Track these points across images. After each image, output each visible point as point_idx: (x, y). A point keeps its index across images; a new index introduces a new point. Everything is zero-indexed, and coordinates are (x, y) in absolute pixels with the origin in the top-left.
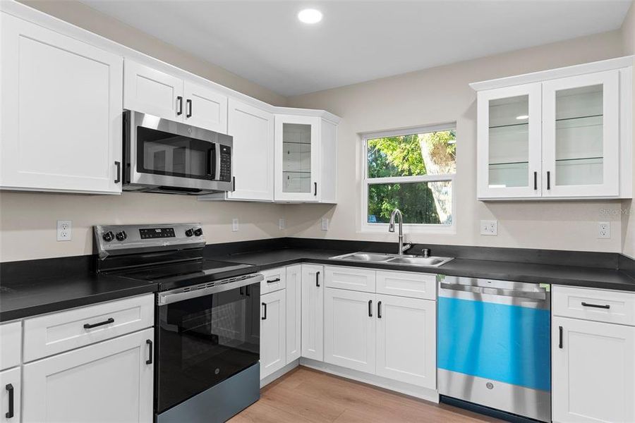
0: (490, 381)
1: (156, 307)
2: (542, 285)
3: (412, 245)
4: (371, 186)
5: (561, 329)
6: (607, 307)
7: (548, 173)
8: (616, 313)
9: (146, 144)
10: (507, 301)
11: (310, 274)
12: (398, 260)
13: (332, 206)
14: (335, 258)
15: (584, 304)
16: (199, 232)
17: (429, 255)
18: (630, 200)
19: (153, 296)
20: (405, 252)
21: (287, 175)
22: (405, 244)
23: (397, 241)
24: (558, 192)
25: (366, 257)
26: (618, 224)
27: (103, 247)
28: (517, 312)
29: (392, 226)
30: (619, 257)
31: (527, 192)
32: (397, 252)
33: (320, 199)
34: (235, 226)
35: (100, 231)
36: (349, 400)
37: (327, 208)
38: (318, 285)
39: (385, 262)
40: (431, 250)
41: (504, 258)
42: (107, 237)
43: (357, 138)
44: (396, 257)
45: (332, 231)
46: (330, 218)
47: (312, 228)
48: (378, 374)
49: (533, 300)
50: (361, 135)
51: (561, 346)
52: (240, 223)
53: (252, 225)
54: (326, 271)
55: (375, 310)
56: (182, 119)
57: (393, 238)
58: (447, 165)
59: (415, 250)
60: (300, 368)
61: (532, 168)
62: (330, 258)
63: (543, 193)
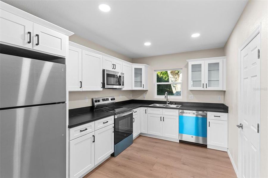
0: (192, 136)
1: (115, 119)
2: (205, 112)
3: (170, 102)
4: (158, 85)
5: (209, 122)
6: (220, 117)
7: (206, 84)
8: (221, 118)
9: (108, 78)
10: (195, 116)
11: (143, 110)
12: (167, 106)
13: (147, 91)
14: (150, 105)
15: (214, 116)
16: (114, 99)
17: (175, 104)
18: (225, 91)
19: (114, 116)
20: (168, 104)
21: (136, 82)
22: (168, 102)
23: (166, 101)
24: (209, 89)
25: (158, 105)
26: (223, 96)
27: (96, 104)
28: (197, 118)
29: (165, 97)
30: (223, 105)
31: (201, 88)
32: (166, 104)
33: (144, 89)
34: (121, 97)
35: (94, 100)
36: (156, 143)
37: (145, 91)
38: (146, 113)
39: (164, 106)
40: (176, 103)
41: (195, 105)
42: (96, 101)
43: (154, 71)
44: (166, 105)
45: (147, 97)
46: (146, 94)
47: (140, 97)
48: (163, 136)
49: (202, 115)
50: (155, 71)
51: (209, 126)
52: (122, 96)
53: (124, 96)
54: (148, 109)
55: (162, 119)
56: (113, 70)
57: (165, 100)
58: (175, 76)
59: (171, 103)
60: (140, 136)
61: (202, 82)
62: (149, 106)
63: (205, 89)
